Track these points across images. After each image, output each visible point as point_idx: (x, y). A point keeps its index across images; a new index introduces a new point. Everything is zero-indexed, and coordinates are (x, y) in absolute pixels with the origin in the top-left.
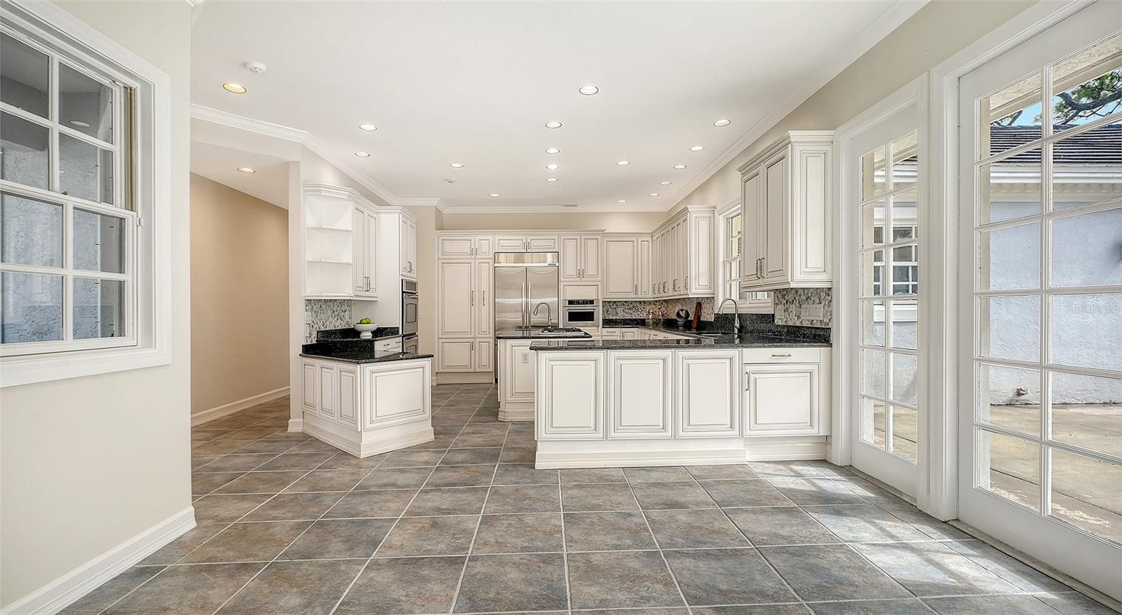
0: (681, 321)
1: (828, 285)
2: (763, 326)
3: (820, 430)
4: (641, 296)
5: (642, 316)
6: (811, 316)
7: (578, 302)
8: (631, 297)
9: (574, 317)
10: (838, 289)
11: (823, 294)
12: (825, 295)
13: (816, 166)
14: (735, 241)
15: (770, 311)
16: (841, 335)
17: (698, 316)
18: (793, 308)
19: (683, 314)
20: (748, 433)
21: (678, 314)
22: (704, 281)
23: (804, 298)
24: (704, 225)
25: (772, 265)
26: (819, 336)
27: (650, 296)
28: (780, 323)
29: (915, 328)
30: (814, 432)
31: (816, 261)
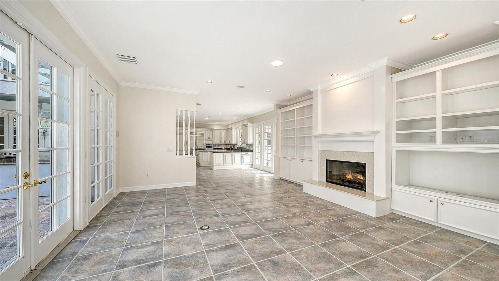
0: (231, 149)
2: (245, 150)
4: (221, 143)
5: (222, 147)
6: (251, 148)
7: (208, 144)
8: (219, 143)
9: (207, 147)
12: (253, 145)
13: (251, 128)
14: (241, 134)
15: (245, 147)
16: (254, 151)
17: (234, 147)
18: (248, 147)
19: (231, 147)
20: (242, 164)
21: (230, 147)
22: (235, 141)
23: (250, 146)
24: (235, 131)
25: (246, 141)
26: (251, 151)
27: (223, 143)
28: (247, 149)
29: (271, 150)
30: (251, 163)
31: (251, 141)
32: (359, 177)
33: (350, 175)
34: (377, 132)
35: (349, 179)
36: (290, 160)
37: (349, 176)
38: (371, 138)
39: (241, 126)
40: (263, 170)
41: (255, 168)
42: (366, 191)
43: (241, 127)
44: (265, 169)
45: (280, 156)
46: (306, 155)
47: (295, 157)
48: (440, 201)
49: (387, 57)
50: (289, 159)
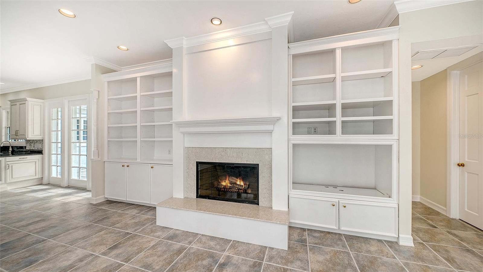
1: (42, 139)
2: (22, 150)
3: (39, 176)
6: (37, 147)
10: (45, 140)
11: (41, 141)
12: (42, 141)
15: (25, 145)
16: (46, 151)
18: (32, 144)
20: (8, 181)
23: (35, 142)
25: (21, 133)
26: (40, 152)
28: (28, 149)
30: (37, 177)
31: (37, 133)
32: (238, 183)
33: (227, 181)
34: (278, 119)
35: (225, 186)
36: (128, 166)
37: (225, 182)
38: (269, 127)
39: (9, 103)
40: (68, 187)
41: (48, 184)
42: (259, 205)
43: (9, 106)
44: (72, 184)
45: (106, 159)
46: (158, 154)
47: (139, 160)
48: (342, 203)
49: (293, 12)
50: (126, 165)
